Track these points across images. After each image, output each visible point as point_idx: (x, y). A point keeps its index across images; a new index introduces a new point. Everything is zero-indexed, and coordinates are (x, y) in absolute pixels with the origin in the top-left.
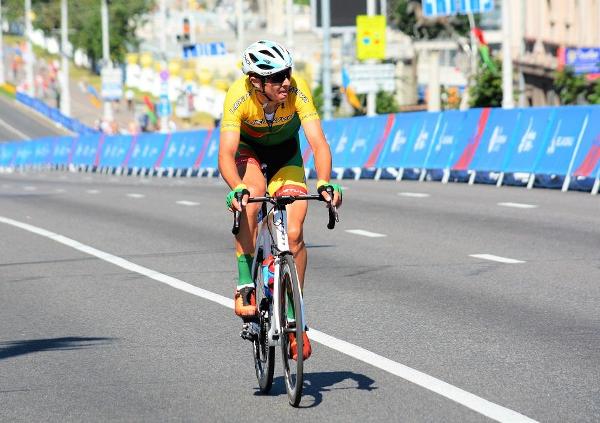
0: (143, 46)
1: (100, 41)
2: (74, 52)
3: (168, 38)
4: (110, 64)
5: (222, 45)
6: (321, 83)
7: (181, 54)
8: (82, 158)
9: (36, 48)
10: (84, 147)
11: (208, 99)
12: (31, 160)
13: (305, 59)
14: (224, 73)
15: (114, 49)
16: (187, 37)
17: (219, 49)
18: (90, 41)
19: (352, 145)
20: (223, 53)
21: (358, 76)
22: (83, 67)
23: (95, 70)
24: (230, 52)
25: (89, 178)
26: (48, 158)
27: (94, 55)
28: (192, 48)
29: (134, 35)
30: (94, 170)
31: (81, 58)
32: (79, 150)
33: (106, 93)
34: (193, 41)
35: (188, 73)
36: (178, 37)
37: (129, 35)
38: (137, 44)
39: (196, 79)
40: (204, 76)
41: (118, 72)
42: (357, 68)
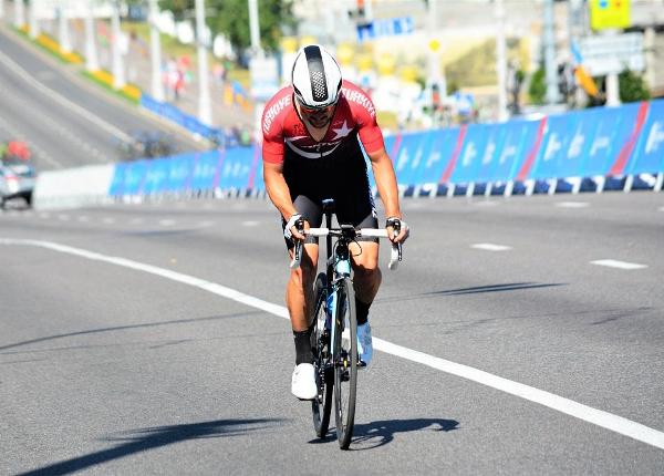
0: (303, 28)
1: (247, 23)
2: (213, 38)
3: (337, 14)
4: (261, 52)
5: (408, 21)
6: (542, 63)
7: (354, 35)
8: (231, 180)
9: (164, 36)
10: (233, 166)
11: (392, 94)
12: (166, 184)
13: (519, 33)
14: (411, 57)
15: (266, 33)
16: (361, 12)
17: (404, 26)
18: (233, 25)
19: (590, 147)
20: (410, 31)
21: (593, 52)
22: (225, 60)
23: (242, 63)
24: (420, 27)
25: (241, 205)
26: (187, 182)
27: (239, 42)
28: (369, 27)
29: (290, 13)
30: (248, 194)
31: (223, 47)
32: (227, 169)
33: (256, 91)
34: (369, 17)
35: (364, 59)
36: (350, 13)
37: (284, 13)
38: (295, 26)
39: (374, 67)
40: (385, 63)
41: (272, 63)
42: (591, 41)
